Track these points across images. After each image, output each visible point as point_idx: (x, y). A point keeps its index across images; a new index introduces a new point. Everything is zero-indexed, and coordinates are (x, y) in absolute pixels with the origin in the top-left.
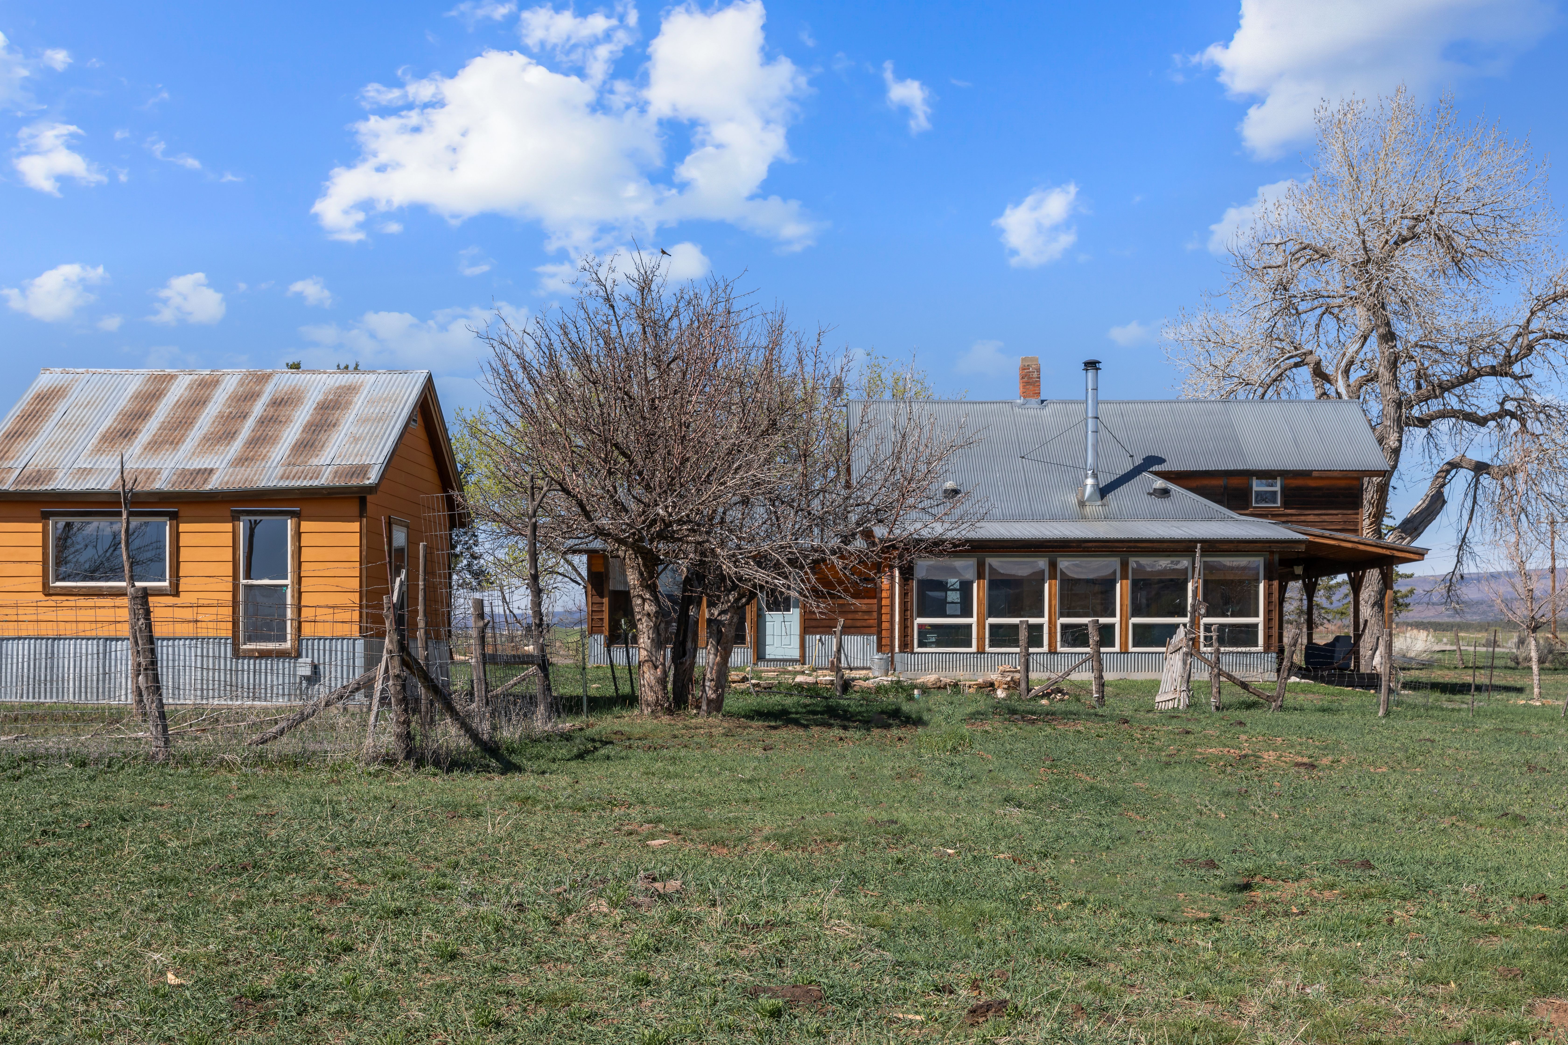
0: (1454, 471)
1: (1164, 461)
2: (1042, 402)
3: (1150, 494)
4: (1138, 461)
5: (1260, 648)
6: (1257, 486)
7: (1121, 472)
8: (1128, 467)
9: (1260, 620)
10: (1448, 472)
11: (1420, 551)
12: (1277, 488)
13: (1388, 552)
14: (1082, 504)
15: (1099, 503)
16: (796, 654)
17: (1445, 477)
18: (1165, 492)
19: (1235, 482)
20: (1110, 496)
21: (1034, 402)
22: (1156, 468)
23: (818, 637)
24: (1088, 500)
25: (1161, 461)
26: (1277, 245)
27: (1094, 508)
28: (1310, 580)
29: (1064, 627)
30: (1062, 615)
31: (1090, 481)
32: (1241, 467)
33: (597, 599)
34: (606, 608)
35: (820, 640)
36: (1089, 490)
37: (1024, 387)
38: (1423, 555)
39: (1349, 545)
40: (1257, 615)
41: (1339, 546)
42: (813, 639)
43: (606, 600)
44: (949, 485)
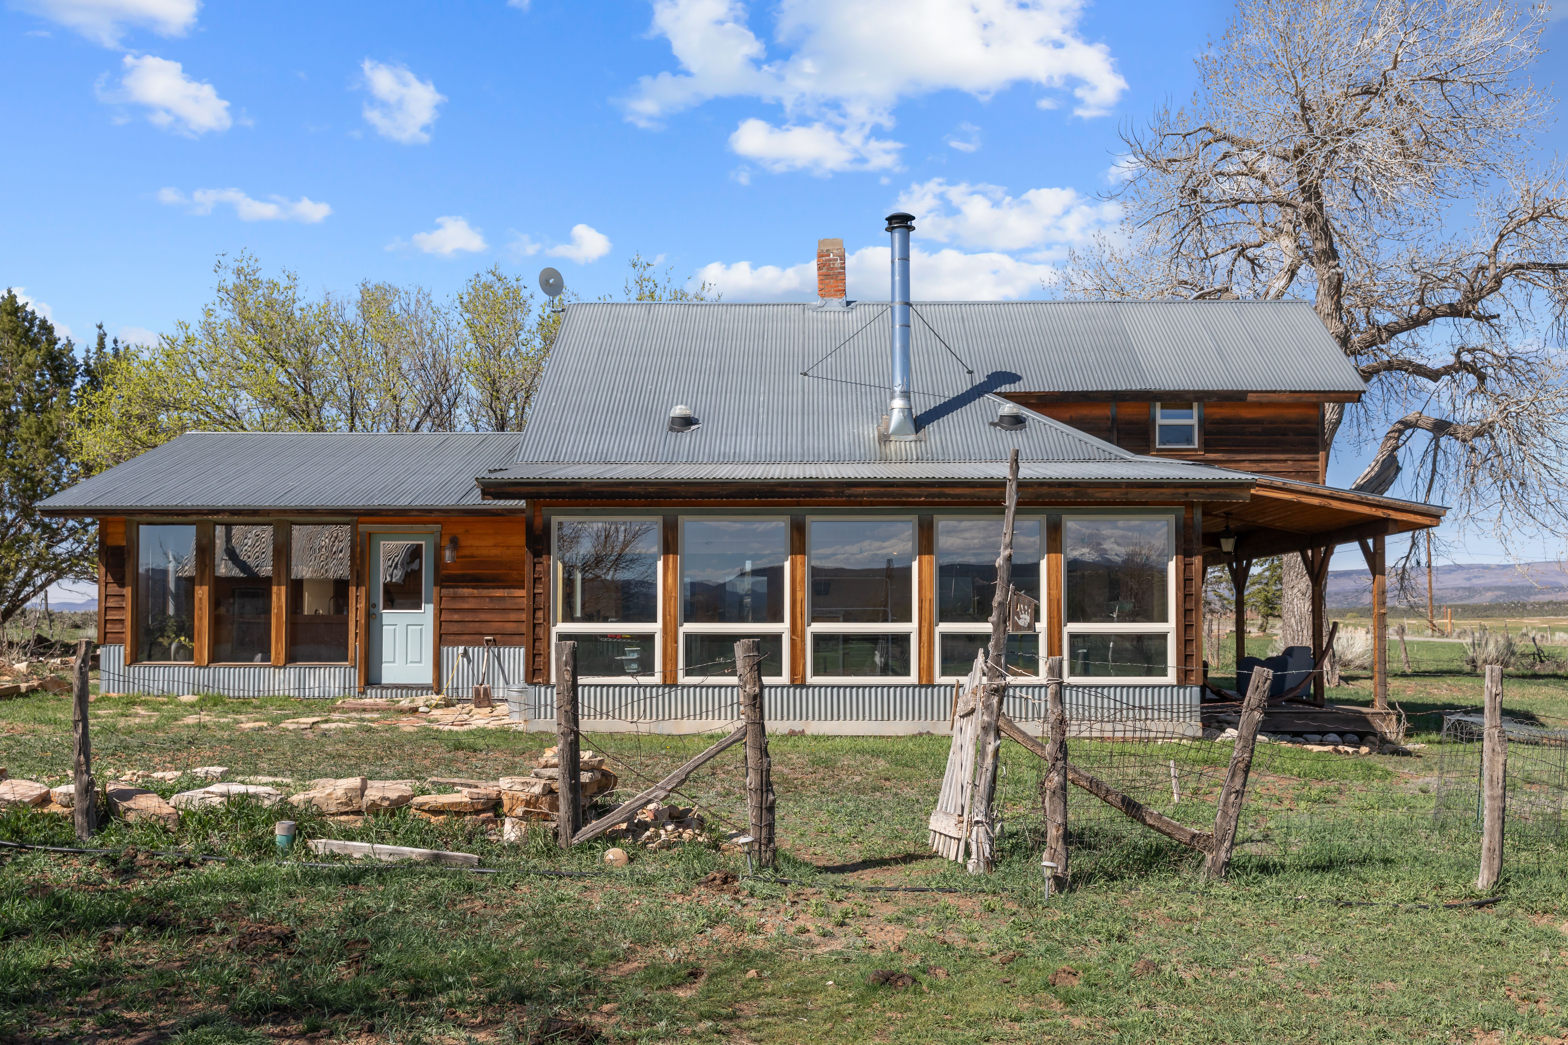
0: (1408, 432)
1: (1019, 378)
2: (848, 303)
3: (993, 424)
4: (980, 378)
5: (1171, 677)
6: (1162, 418)
7: (951, 394)
8: (964, 386)
9: (1170, 627)
10: (1401, 432)
11: (1433, 511)
12: (1194, 421)
13: (1380, 513)
14: (884, 439)
15: (913, 437)
16: (428, 678)
17: (1398, 439)
18: (1017, 422)
19: (1128, 411)
20: (931, 427)
21: (836, 303)
22: (1006, 388)
23: (461, 649)
24: (895, 433)
25: (1014, 378)
26: (1184, 137)
27: (905, 444)
28: (1240, 563)
29: (819, 639)
30: (816, 618)
31: (898, 403)
32: (1136, 386)
33: (114, 589)
34: (128, 604)
35: (465, 653)
36: (896, 417)
37: (821, 281)
38: (1438, 517)
39: (1316, 501)
40: (1164, 619)
41: (1299, 503)
42: (454, 654)
43: (128, 591)
44: (679, 410)
